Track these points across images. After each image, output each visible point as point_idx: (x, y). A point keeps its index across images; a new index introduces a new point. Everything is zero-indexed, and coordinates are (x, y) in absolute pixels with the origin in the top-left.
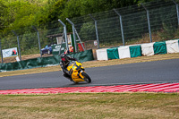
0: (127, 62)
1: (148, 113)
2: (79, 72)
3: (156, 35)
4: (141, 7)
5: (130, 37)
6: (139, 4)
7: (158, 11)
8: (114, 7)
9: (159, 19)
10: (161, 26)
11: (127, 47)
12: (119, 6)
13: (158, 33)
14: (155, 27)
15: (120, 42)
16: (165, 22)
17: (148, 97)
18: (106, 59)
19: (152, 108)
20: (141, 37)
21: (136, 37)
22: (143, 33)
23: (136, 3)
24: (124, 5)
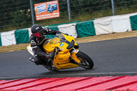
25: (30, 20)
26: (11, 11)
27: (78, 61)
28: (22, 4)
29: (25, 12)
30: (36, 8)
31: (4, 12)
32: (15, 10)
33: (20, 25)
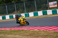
0: (8, 20)
1: (14, 36)
2: (24, 21)
4: (13, 3)
5: (9, 13)
6: (13, 2)
7: (18, 4)
8: (4, 3)
9: (19, 7)
11: (9, 15)
15: (6, 14)
16: (21, 8)
17: (15, 31)
18: (2, 19)
19: (16, 35)
20: (13, 12)
21: (11, 12)
22: (14, 11)
23: (12, 2)
24: (8, 2)
25: (47, 7)
26: (41, 4)
28: (45, 2)
29: (46, 5)
30: (49, 4)
31: (39, 5)
32: (43, 4)
33: (44, 9)
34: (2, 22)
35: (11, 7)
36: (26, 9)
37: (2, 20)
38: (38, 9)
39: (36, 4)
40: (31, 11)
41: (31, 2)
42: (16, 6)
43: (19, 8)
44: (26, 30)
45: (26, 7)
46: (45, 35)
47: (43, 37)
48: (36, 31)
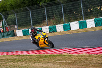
1: (45, 66)
3: (50, 21)
4: (42, 6)
6: (41, 4)
7: (51, 8)
8: (26, 6)
9: (52, 12)
10: (53, 16)
12: (29, 5)
13: (51, 20)
14: (50, 17)
16: (55, 14)
18: (22, 35)
20: (42, 23)
21: (39, 23)
22: (43, 20)
23: (39, 3)
24: (32, 5)
27: (47, 44)
29: (101, 8)
31: (88, 8)
32: (95, 7)
34: (23, 40)
35: (39, 13)
36: (65, 16)
37: (22, 37)
38: (87, 15)
39: (83, 6)
40: (75, 20)
41: (74, 3)
42: (47, 11)
43: (53, 14)
44: (66, 54)
45: (64, 12)
46: (100, 62)
47: (97, 66)
48: (84, 56)
